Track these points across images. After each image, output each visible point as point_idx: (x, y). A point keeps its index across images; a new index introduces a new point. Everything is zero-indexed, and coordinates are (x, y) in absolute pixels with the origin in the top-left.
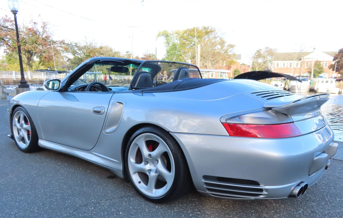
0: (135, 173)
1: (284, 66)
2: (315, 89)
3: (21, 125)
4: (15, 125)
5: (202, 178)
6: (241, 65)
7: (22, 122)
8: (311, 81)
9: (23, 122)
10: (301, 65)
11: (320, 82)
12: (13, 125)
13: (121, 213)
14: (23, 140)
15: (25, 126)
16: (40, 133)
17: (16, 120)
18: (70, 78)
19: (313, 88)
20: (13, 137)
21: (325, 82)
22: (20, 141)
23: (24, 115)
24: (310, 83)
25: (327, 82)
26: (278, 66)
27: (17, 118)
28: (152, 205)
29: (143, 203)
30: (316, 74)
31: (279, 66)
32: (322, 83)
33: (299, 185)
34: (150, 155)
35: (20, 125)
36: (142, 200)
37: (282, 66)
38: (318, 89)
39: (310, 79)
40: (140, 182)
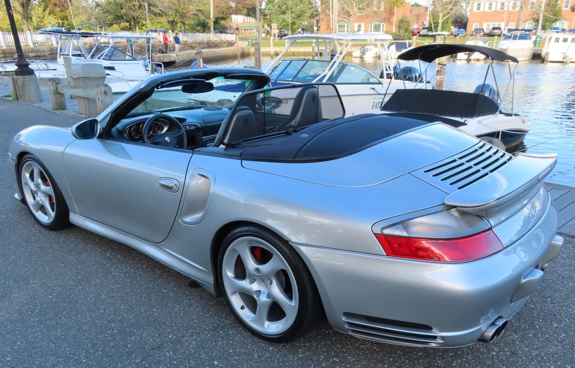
0: (234, 293)
1: (490, 8)
2: (543, 54)
3: (38, 186)
4: (26, 184)
5: (342, 315)
6: (412, 6)
7: (38, 181)
8: (537, 38)
9: (40, 181)
10: (521, 8)
11: (553, 40)
12: (23, 183)
13: (216, 363)
14: (42, 208)
15: (43, 187)
16: (71, 203)
17: (27, 175)
18: (114, 114)
19: (539, 52)
20: (24, 201)
21: (561, 40)
22: (37, 211)
23: (40, 169)
24: (535, 43)
25: (565, 40)
26: (478, 9)
27: (27, 172)
28: (263, 345)
29: (250, 340)
30: (547, 24)
31: (482, 9)
32: (556, 43)
33: (493, 324)
34: (257, 270)
35: (34, 184)
36: (247, 334)
37: (487, 10)
38: (547, 54)
39: (535, 34)
40: (242, 308)
